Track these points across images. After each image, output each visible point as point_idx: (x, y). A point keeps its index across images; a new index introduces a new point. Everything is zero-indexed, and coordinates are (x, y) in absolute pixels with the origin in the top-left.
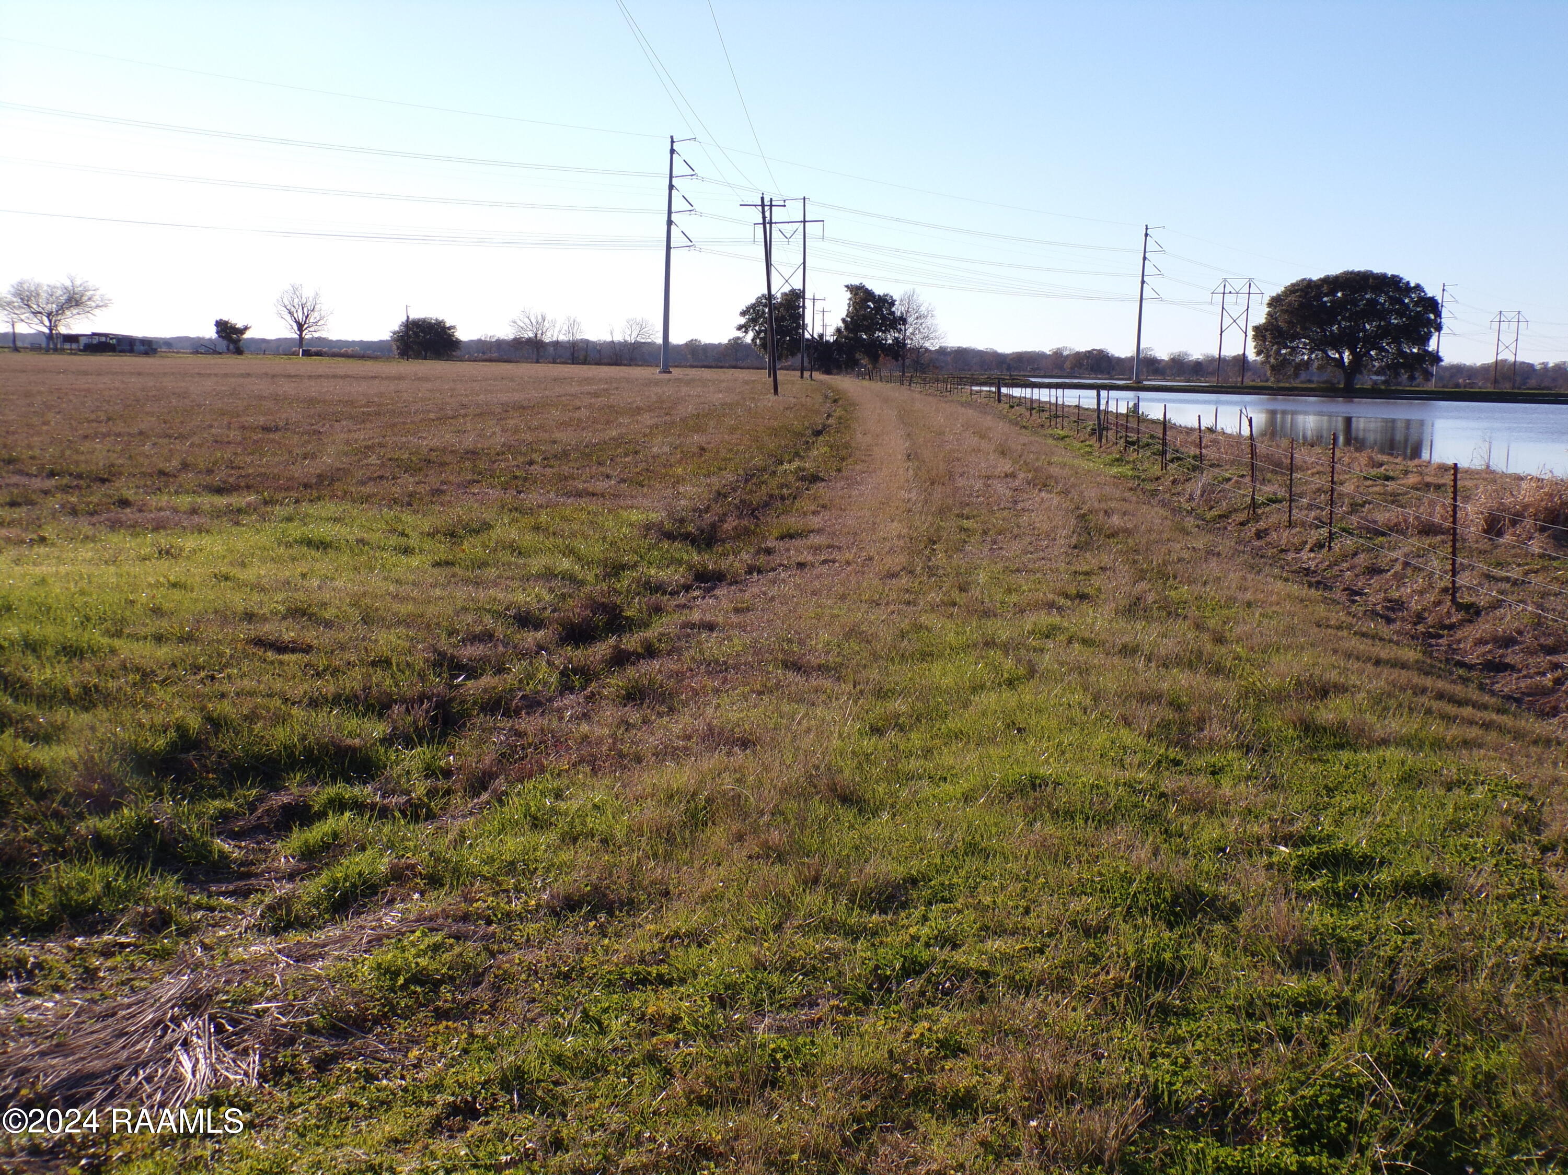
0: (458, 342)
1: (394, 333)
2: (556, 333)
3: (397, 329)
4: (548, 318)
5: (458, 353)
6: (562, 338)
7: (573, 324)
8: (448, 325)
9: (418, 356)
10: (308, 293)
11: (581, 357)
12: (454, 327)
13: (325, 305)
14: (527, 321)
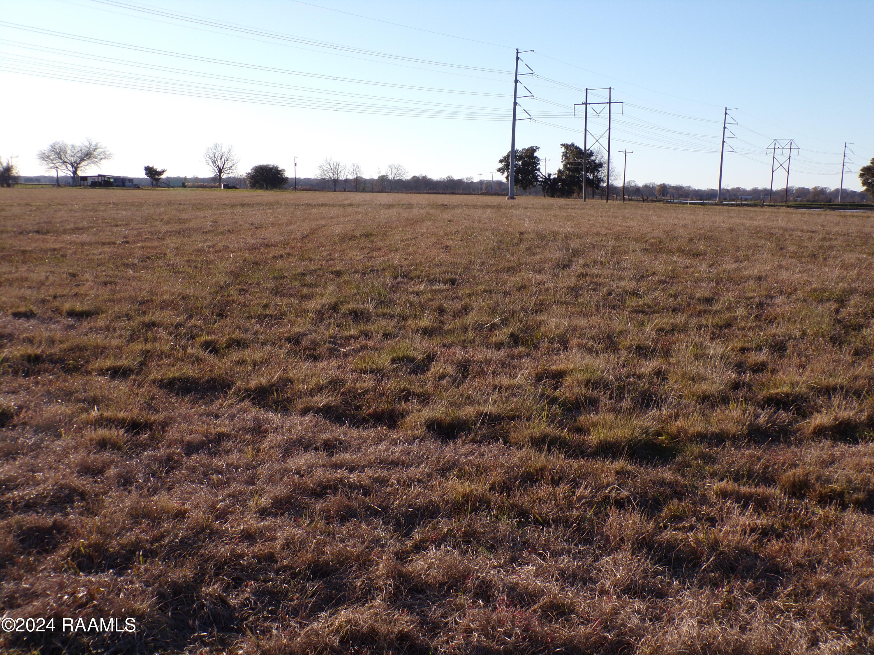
0: (287, 179)
1: (249, 174)
2: (346, 174)
3: (250, 171)
4: (341, 164)
5: (286, 186)
6: (351, 177)
7: (356, 168)
8: (280, 169)
9: (261, 187)
10: (225, 149)
11: (361, 188)
12: (284, 170)
13: (235, 157)
14: (329, 166)
